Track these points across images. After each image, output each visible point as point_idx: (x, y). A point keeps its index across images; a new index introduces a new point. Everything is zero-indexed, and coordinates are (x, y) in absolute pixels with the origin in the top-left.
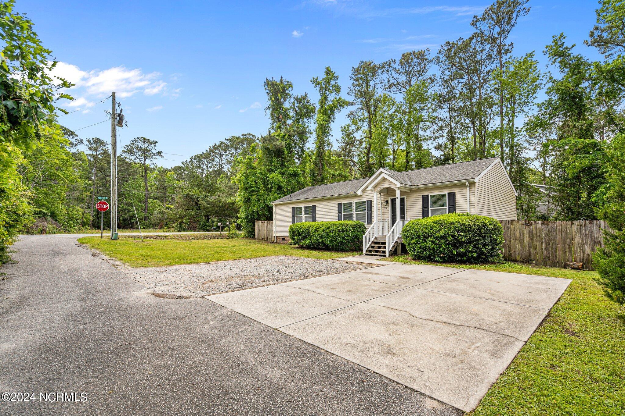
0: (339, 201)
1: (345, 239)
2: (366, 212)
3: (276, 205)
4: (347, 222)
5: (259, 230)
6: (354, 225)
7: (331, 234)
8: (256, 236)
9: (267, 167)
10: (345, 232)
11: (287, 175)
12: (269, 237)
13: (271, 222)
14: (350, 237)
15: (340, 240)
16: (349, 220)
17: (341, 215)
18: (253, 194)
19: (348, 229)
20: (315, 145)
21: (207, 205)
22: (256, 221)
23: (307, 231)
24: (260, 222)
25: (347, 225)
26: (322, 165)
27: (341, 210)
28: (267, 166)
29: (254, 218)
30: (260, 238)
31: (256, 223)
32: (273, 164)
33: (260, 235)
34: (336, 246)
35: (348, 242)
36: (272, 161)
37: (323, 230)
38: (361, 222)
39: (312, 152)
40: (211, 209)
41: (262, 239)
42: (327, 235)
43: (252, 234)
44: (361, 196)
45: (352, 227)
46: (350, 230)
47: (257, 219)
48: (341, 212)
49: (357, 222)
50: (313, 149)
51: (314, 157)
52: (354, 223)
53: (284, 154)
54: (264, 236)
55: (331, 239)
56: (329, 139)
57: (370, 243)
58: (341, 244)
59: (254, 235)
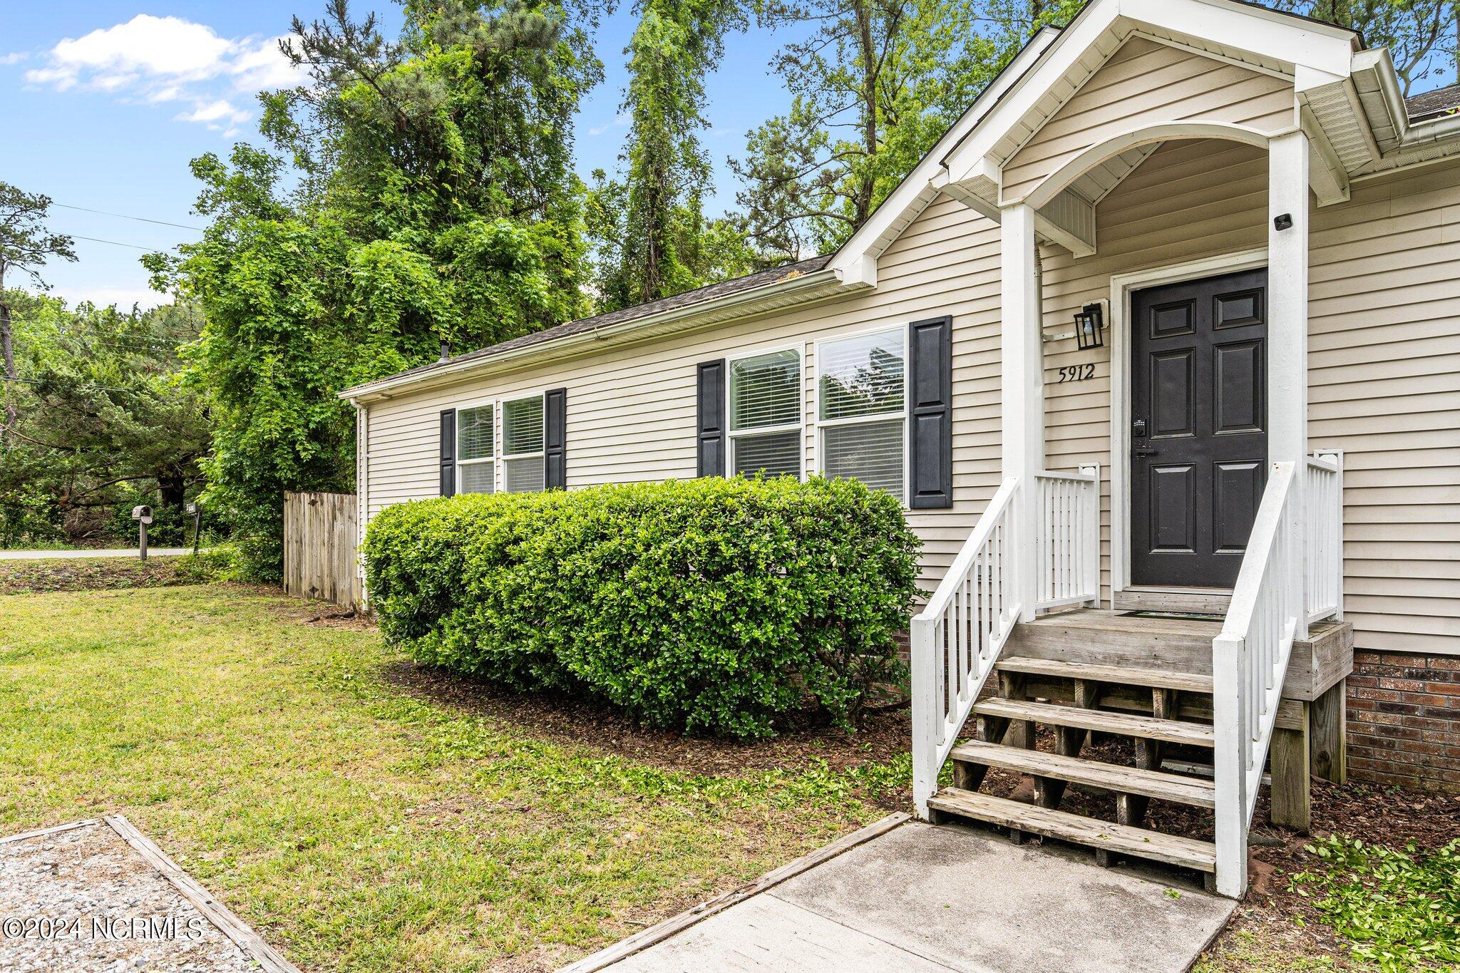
0: (707, 351)
1: (731, 643)
2: (905, 414)
3: (369, 406)
4: (756, 489)
5: (300, 542)
6: (816, 512)
7: (608, 590)
8: (289, 578)
9: (353, 214)
10: (737, 579)
11: (462, 262)
12: (342, 586)
13: (347, 498)
14: (778, 618)
15: (682, 646)
16: (773, 473)
17: (721, 447)
18: (266, 348)
19: (762, 547)
20: (627, 166)
21: (139, 428)
22: (288, 495)
23: (450, 557)
24: (306, 497)
25: (756, 510)
26: (661, 252)
27: (720, 412)
28: (349, 206)
29: (278, 482)
30: (305, 587)
31: (287, 507)
32: (386, 198)
33: (306, 572)
34: (651, 693)
35: (765, 666)
36: (378, 184)
37: (550, 553)
38: (872, 493)
39: (614, 191)
40: (163, 445)
41: (313, 590)
42: (580, 595)
43: (271, 566)
44: (862, 293)
45: (795, 532)
46: (783, 557)
47: (292, 486)
48: (719, 426)
49: (840, 486)
50: (622, 181)
51: (623, 219)
52: (812, 498)
53: (447, 156)
54: (321, 578)
55: (614, 639)
56: (693, 141)
57: (973, 686)
58: (696, 686)
59: (280, 566)
